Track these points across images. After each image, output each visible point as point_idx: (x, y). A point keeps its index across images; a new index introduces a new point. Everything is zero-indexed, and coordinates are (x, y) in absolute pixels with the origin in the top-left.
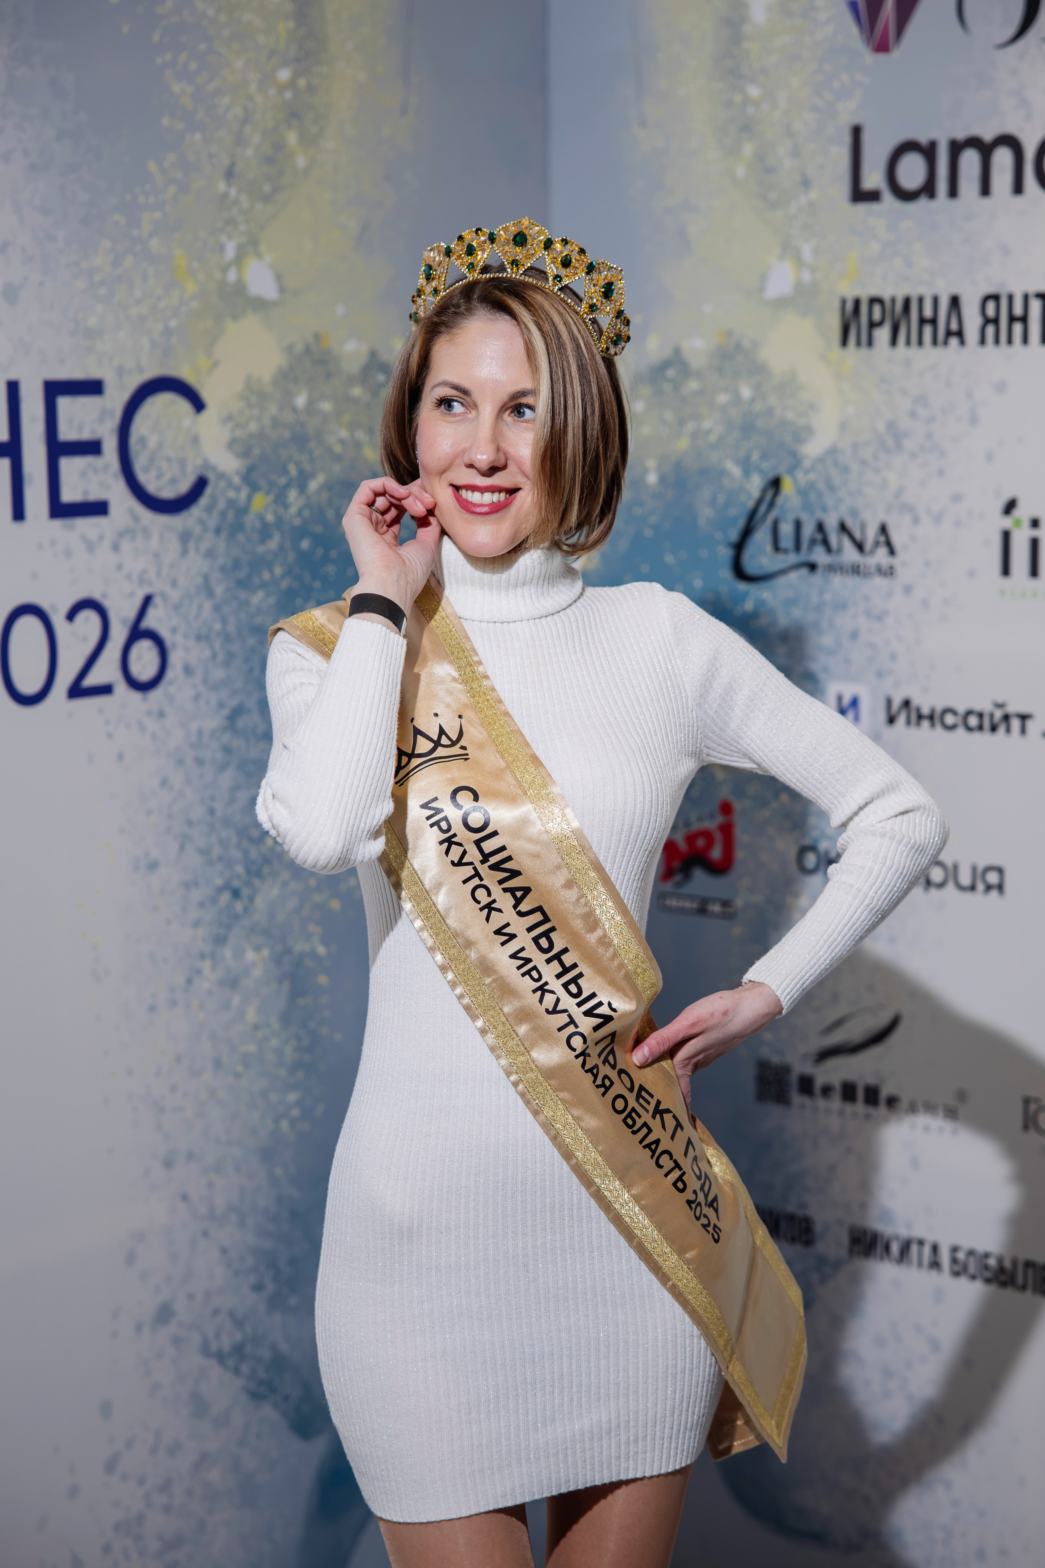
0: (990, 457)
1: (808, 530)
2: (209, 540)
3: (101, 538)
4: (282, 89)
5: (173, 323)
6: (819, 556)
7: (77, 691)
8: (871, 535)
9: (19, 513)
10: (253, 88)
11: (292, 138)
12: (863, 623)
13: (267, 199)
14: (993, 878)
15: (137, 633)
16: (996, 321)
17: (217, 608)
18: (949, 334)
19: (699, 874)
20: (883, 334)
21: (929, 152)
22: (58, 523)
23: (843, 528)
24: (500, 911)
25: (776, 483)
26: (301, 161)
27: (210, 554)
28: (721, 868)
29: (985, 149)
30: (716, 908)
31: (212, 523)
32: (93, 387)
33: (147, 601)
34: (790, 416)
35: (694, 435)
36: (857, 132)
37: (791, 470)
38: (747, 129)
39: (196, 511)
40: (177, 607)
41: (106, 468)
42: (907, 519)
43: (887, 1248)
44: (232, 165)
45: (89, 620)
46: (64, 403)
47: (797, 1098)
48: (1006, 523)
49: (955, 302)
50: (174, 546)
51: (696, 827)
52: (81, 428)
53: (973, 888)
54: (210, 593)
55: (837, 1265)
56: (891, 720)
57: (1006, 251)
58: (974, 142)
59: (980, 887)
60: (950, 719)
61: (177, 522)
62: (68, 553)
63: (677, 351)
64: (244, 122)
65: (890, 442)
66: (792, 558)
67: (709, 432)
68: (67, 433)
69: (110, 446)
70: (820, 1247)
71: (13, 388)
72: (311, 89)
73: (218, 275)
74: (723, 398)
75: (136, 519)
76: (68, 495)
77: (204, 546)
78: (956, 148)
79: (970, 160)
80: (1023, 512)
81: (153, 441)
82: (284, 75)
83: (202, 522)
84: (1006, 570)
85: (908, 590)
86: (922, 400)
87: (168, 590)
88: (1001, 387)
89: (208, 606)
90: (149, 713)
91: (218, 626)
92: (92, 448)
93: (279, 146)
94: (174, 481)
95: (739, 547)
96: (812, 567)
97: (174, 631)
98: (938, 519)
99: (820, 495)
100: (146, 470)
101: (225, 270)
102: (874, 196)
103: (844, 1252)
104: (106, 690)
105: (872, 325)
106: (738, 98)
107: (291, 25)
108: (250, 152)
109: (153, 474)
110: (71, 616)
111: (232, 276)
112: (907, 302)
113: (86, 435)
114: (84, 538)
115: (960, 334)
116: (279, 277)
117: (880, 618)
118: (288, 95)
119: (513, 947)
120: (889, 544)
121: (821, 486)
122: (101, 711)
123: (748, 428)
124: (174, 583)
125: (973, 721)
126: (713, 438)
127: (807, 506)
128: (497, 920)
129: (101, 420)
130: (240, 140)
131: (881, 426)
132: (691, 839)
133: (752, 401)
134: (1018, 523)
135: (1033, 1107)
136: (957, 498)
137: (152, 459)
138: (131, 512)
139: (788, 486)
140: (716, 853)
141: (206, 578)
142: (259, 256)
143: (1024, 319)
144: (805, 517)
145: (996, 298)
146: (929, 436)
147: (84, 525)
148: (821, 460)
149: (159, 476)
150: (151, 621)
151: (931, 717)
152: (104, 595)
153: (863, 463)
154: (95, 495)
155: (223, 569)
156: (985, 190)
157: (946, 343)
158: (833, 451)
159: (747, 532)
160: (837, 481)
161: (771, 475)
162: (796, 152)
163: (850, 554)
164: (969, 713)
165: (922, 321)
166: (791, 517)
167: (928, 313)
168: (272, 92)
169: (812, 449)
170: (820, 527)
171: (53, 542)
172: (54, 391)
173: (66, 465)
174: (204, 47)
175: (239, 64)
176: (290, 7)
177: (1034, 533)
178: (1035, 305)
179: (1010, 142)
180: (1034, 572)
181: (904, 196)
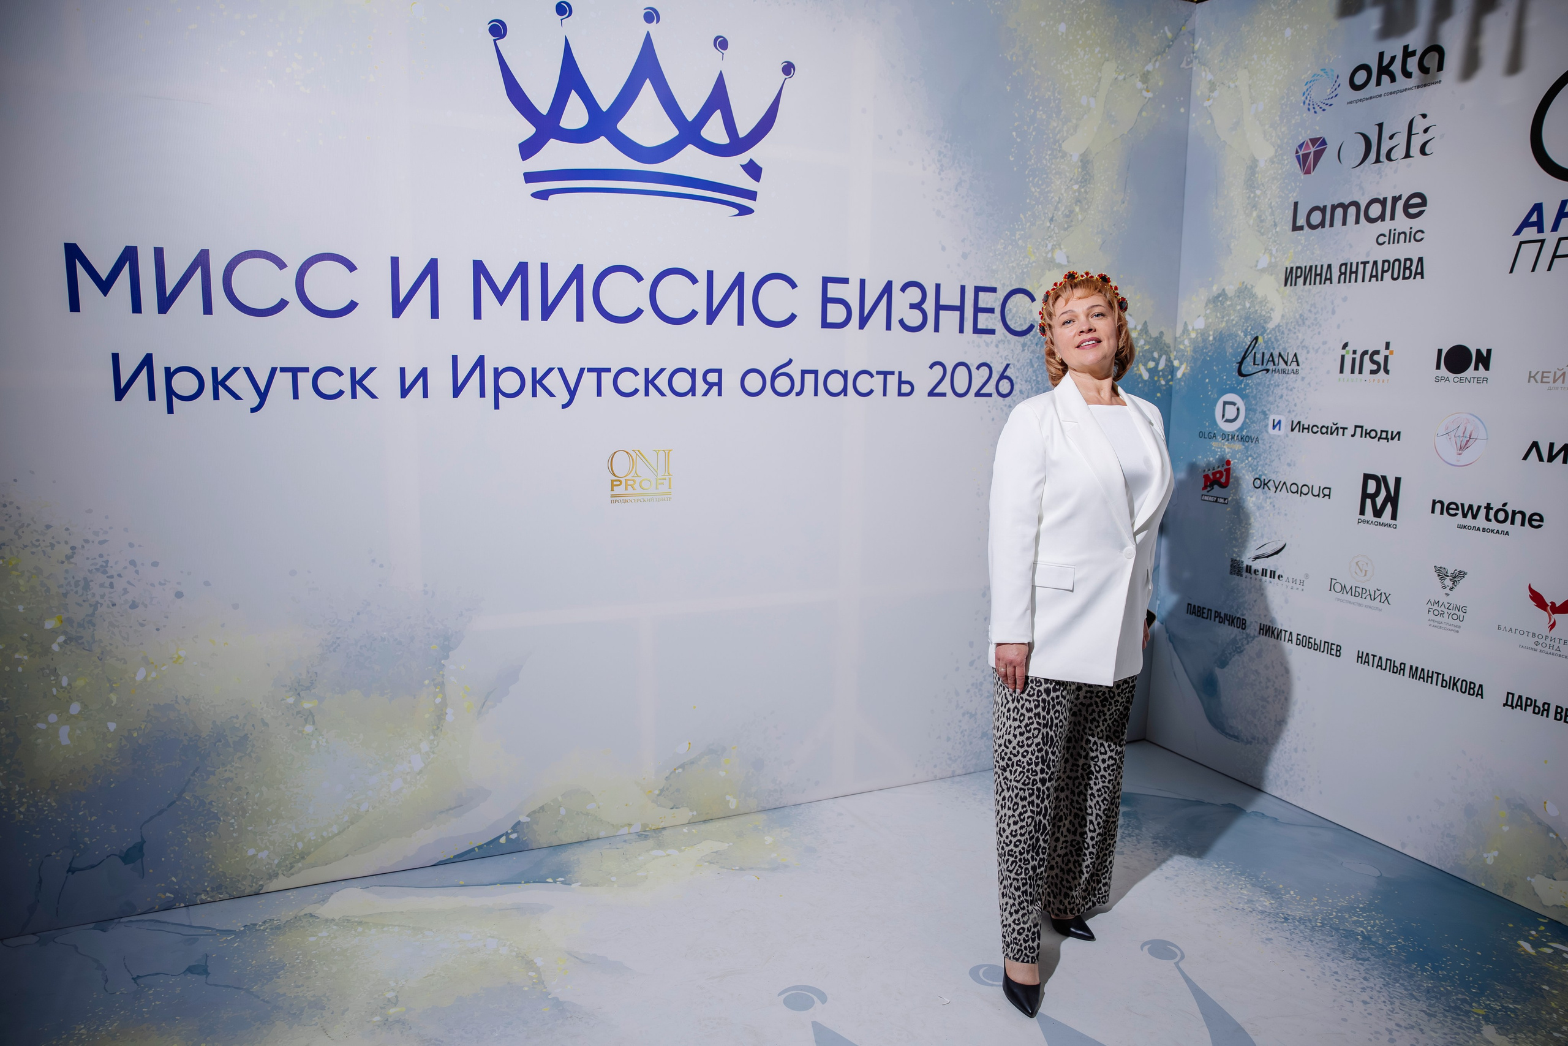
0: (1339, 327)
1: (1267, 357)
2: (1033, 347)
3: (992, 342)
4: (1074, 192)
5: (1025, 270)
6: (1270, 366)
7: (978, 394)
8: (1291, 357)
9: (961, 331)
10: (1063, 191)
11: (1077, 209)
12: (1285, 392)
13: (1065, 229)
14: (1326, 492)
15: (1003, 377)
16: (1345, 274)
17: (1034, 371)
18: (1326, 279)
19: (1216, 487)
20: (1301, 281)
21: (1323, 210)
22: (975, 335)
23: (1280, 355)
25: (1256, 339)
26: (1080, 217)
27: (1033, 352)
28: (1224, 486)
29: (1345, 207)
30: (1222, 501)
31: (1035, 341)
32: (993, 290)
33: (1008, 366)
34: (1264, 313)
35: (1227, 322)
36: (1296, 203)
37: (1262, 334)
38: (1255, 206)
39: (1029, 336)
40: (1018, 369)
41: (995, 318)
42: (1305, 351)
43: (1273, 633)
44: (1053, 217)
45: (985, 371)
46: (981, 294)
47: (1245, 574)
48: (1344, 352)
49: (1329, 266)
50: (1020, 348)
51: (1217, 470)
52: (987, 303)
53: (1318, 495)
54: (1032, 366)
55: (1254, 637)
56: (1292, 430)
57: (1351, 246)
58: (1341, 205)
59: (1322, 495)
60: (1315, 429)
61: (1021, 339)
62: (979, 346)
63: (1224, 290)
64: (1059, 202)
65: (1300, 322)
66: (1260, 367)
67: (1233, 320)
68: (981, 305)
69: (998, 311)
70: (1248, 631)
71: (963, 288)
72: (1086, 192)
73: (1044, 255)
74: (1238, 307)
75: (1006, 337)
76: (980, 326)
77: (1031, 349)
78: (1334, 208)
79: (1339, 212)
80: (1350, 348)
81: (1014, 310)
83: (1030, 340)
84: (1342, 371)
85: (1303, 379)
86: (1314, 305)
87: (1016, 363)
88: (1345, 299)
89: (1031, 370)
90: (1006, 405)
91: (1034, 378)
92: (991, 311)
93: (1071, 212)
94: (1021, 325)
95: (1241, 363)
96: (1268, 370)
97: (1017, 378)
98: (1317, 351)
99: (1272, 343)
100: (1011, 320)
101: (1047, 253)
102: (1301, 228)
103: (1256, 633)
104: (990, 395)
105: (1297, 277)
106: (1252, 195)
107: (1079, 170)
108: (1060, 213)
109: (1013, 321)
110: (978, 368)
111: (1049, 255)
112: (1311, 267)
113: (989, 306)
114: (985, 341)
115: (1330, 279)
116: (1068, 257)
117: (1291, 390)
118: (1077, 194)
120: (1297, 361)
121: (1273, 340)
122: (987, 402)
123: (1247, 319)
124: (1018, 361)
125: (1324, 430)
126: (1234, 322)
127: (1267, 347)
129: (995, 302)
130: (1056, 208)
131: (1297, 316)
132: (1214, 474)
133: (1250, 308)
134: (1348, 352)
135: (1334, 581)
136: (1325, 343)
137: (1013, 317)
138: (1003, 334)
139: (1260, 339)
140: (1223, 480)
141: (1031, 360)
142: (1061, 249)
143: (1356, 272)
144: (1266, 351)
145: (1346, 264)
146: (1316, 319)
147: (985, 336)
148: (1274, 329)
149: (1015, 323)
150: (1008, 373)
151: (1308, 429)
152: (991, 362)
153: (1289, 330)
154: (990, 327)
155: (1038, 358)
156: (1344, 223)
157: (1324, 283)
158: (1279, 326)
159: (1244, 358)
160: (1279, 338)
161: (1255, 336)
162: (1272, 214)
163: (1282, 365)
164: (1323, 427)
165: (1316, 275)
166: (1261, 352)
167: (1319, 272)
168: (1071, 193)
169: (1270, 326)
170: (1272, 355)
171: (973, 342)
172: (978, 290)
173: (980, 315)
174: (1045, 176)
175: (1058, 183)
176: (1079, 164)
177: (1354, 356)
178: (1361, 267)
179: (1356, 204)
180: (1353, 372)
181: (1313, 227)
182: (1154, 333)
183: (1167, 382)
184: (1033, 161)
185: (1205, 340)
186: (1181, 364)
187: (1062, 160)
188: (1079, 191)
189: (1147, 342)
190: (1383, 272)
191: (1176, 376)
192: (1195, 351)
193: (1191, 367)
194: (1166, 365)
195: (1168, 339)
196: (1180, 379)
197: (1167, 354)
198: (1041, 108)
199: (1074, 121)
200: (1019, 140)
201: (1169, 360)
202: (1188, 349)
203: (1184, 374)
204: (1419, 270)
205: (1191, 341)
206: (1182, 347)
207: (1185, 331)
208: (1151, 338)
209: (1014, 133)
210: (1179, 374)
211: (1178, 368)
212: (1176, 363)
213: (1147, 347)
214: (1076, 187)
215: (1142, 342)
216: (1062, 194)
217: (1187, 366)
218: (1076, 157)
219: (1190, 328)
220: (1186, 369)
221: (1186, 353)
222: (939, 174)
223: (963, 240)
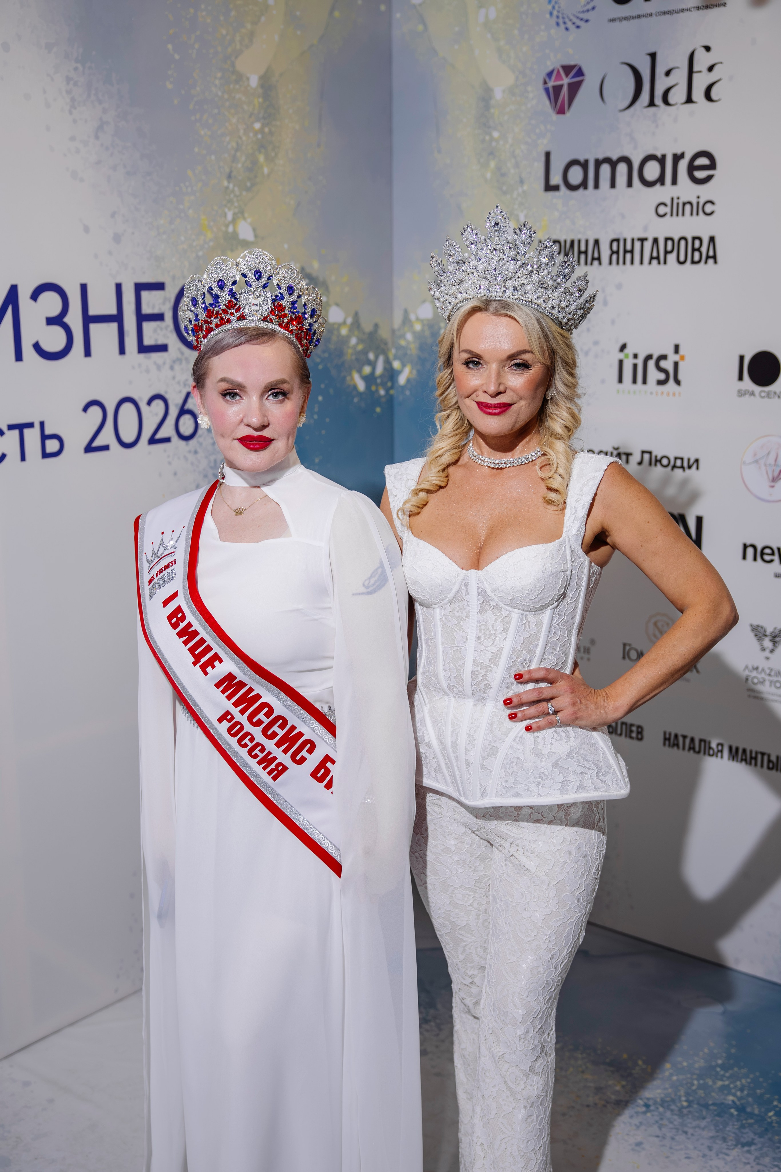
0: (613, 322)
3: (164, 363)
4: (256, 133)
5: (200, 253)
7: (153, 440)
9: (122, 351)
10: (242, 132)
11: (261, 158)
13: (248, 189)
15: (183, 412)
16: (617, 252)
18: (593, 259)
21: (584, 165)
22: (142, 356)
26: (266, 170)
29: (613, 164)
32: (160, 286)
36: (548, 155)
38: (492, 153)
44: (231, 172)
45: (158, 405)
46: (145, 294)
48: (621, 356)
49: (597, 242)
52: (153, 307)
57: (623, 216)
58: (607, 160)
62: (148, 371)
64: (237, 150)
68: (146, 309)
69: (169, 316)
71: (119, 287)
72: (271, 133)
73: (224, 229)
75: (183, 354)
76: (148, 341)
78: (598, 163)
79: (605, 169)
80: (630, 351)
84: (620, 380)
88: (619, 286)
90: (191, 451)
92: (159, 317)
93: (255, 162)
98: (587, 353)
101: (227, 226)
102: (556, 188)
104: (168, 440)
106: (487, 138)
107: (261, 100)
108: (240, 165)
110: (149, 403)
111: (231, 229)
112: (572, 242)
113: (156, 311)
114: (155, 363)
115: (599, 259)
116: (254, 230)
118: (260, 136)
122: (165, 450)
129: (164, 303)
130: (234, 159)
134: (627, 356)
135: (627, 647)
136: (596, 343)
138: (179, 349)
142: (244, 219)
143: (632, 252)
145: (618, 240)
147: (156, 356)
152: (166, 392)
154: (161, 341)
156: (613, 185)
157: (592, 264)
162: (517, 165)
165: (580, 252)
167: (583, 248)
168: (252, 134)
171: (140, 365)
172: (140, 288)
173: (147, 326)
174: (216, 111)
175: (234, 120)
176: (260, 91)
177: (635, 361)
178: (638, 245)
179: (626, 160)
180: (635, 381)
181: (572, 188)
182: (368, 328)
183: (387, 391)
184: (198, 89)
185: (435, 334)
186: (404, 365)
187: (237, 86)
188: (261, 130)
189: (360, 341)
190: (666, 252)
191: (397, 382)
192: (422, 348)
193: (418, 371)
194: (385, 369)
195: (384, 333)
196: (403, 388)
197: (385, 352)
198: (203, 6)
199: (249, 26)
200: (177, 57)
201: (388, 363)
202: (412, 346)
203: (408, 380)
204: (711, 253)
205: (418, 336)
206: (403, 343)
207: (406, 320)
208: (364, 333)
209: (170, 47)
210: (402, 380)
211: (399, 372)
212: (396, 365)
213: (360, 347)
214: (257, 126)
215: (353, 341)
216: (240, 138)
217: (412, 369)
218: (254, 81)
219: (413, 317)
220: (411, 372)
221: (409, 352)
222: (71, 113)
223: (113, 215)
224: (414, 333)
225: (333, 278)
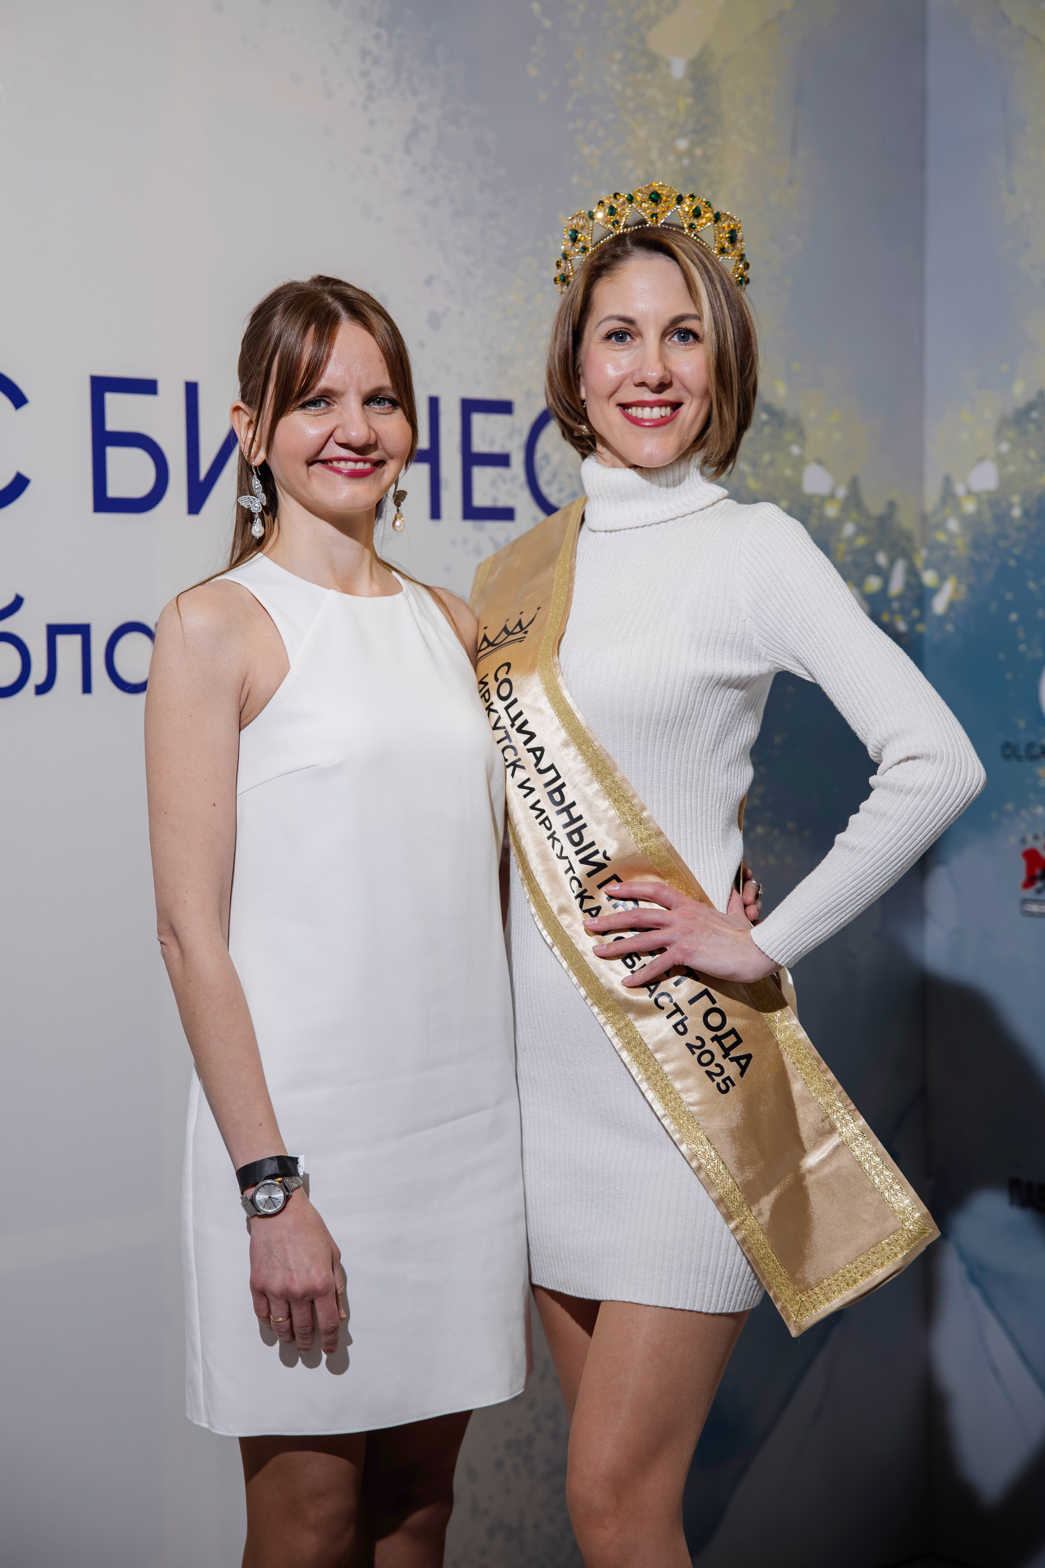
4: (680, 156)
9: (435, 513)
10: (654, 154)
22: (470, 524)
24: (523, 767)
32: (504, 407)
46: (478, 419)
52: (492, 442)
62: (478, 551)
68: (479, 446)
69: (518, 460)
71: (434, 404)
72: (706, 158)
76: (480, 500)
81: (556, 458)
82: (682, 144)
92: (501, 460)
100: (549, 483)
107: (690, 101)
109: (555, 487)
113: (496, 449)
114: (491, 537)
118: (686, 162)
119: (531, 799)
128: (521, 775)
129: (511, 437)
137: (556, 474)
147: (493, 527)
149: (563, 489)
154: (503, 502)
168: (671, 158)
171: (465, 541)
172: (470, 407)
173: (479, 474)
174: (611, 116)
175: (642, 133)
176: (689, 85)
182: (876, 507)
183: (912, 624)
184: (581, 77)
185: (1001, 518)
186: (942, 578)
187: (649, 77)
188: (689, 152)
189: (861, 530)
191: (930, 608)
192: (976, 545)
193: (969, 586)
194: (908, 585)
195: (906, 520)
196: (942, 619)
197: (907, 554)
200: (547, 23)
201: (912, 573)
202: (959, 542)
203: (952, 605)
205: (967, 522)
206: (941, 537)
207: (948, 496)
208: (868, 517)
210: (939, 605)
211: (935, 591)
212: (929, 578)
213: (861, 541)
215: (849, 529)
217: (957, 582)
218: (679, 69)
219: (960, 489)
220: (956, 590)
221: (952, 553)
222: (365, 108)
223: (429, 281)
224: (963, 519)
225: (813, 414)
